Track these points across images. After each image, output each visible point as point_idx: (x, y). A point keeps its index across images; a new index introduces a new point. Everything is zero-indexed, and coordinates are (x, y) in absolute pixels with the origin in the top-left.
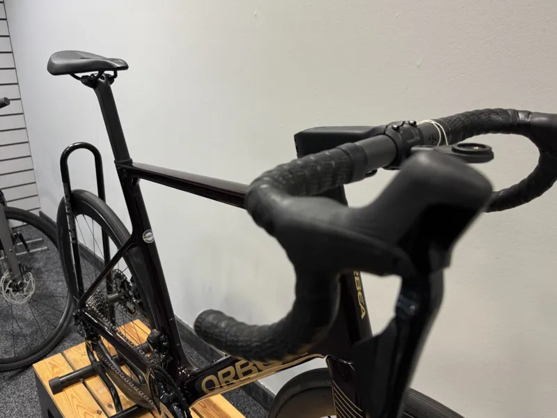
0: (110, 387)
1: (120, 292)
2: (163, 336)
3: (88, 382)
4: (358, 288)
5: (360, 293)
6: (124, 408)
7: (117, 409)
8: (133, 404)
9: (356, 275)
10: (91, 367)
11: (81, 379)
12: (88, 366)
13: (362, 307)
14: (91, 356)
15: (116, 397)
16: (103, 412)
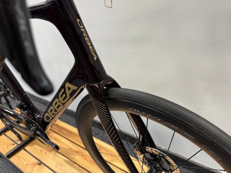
0: (15, 133)
1: (4, 90)
2: (23, 103)
3: (6, 134)
4: (89, 44)
5: (90, 47)
6: (24, 140)
7: (21, 141)
8: (28, 137)
9: (85, 37)
10: (6, 127)
11: (3, 133)
12: (4, 127)
13: (94, 54)
14: (4, 123)
15: (19, 136)
16: (15, 144)
